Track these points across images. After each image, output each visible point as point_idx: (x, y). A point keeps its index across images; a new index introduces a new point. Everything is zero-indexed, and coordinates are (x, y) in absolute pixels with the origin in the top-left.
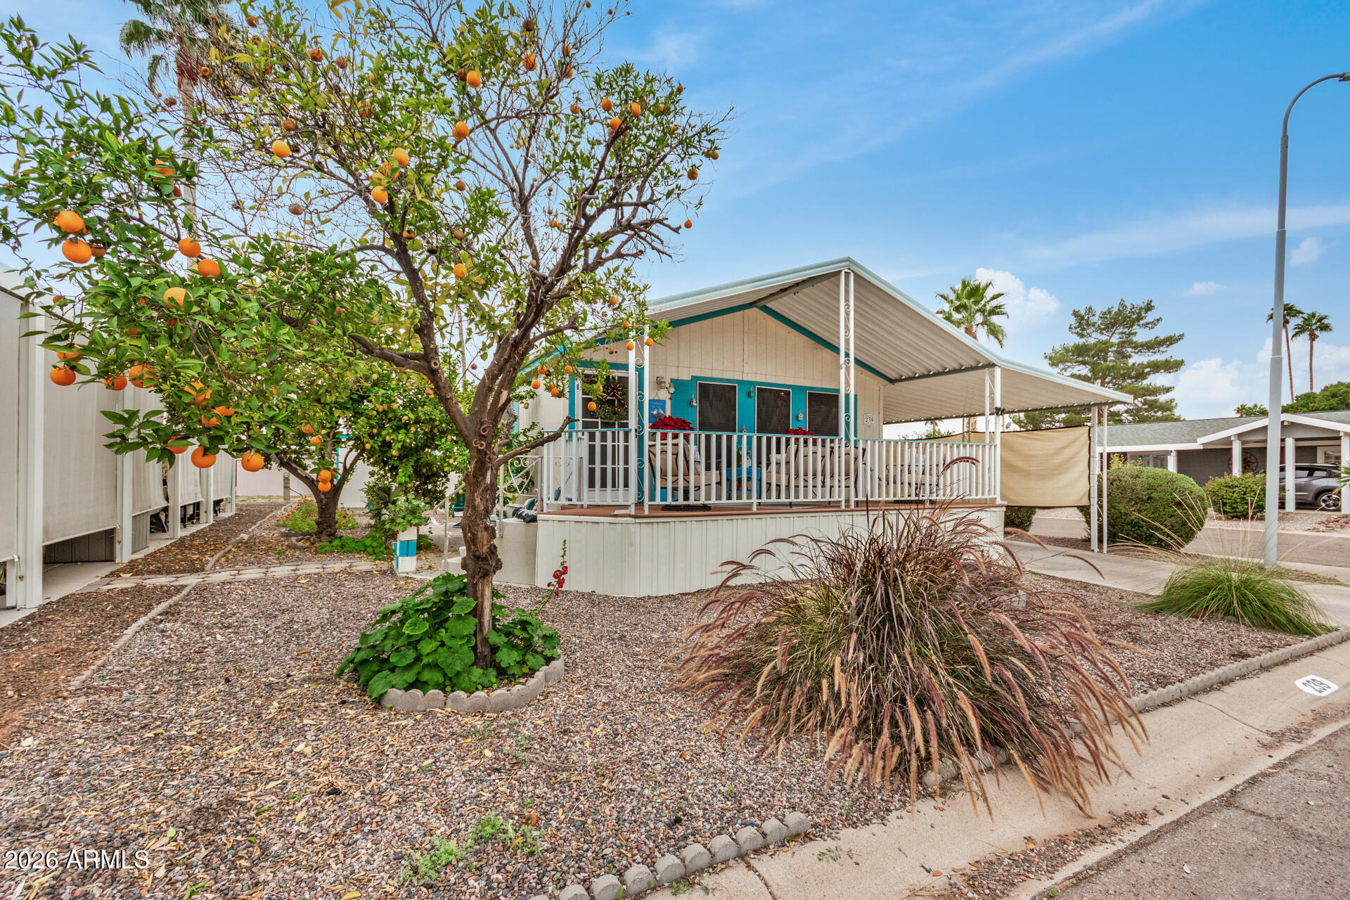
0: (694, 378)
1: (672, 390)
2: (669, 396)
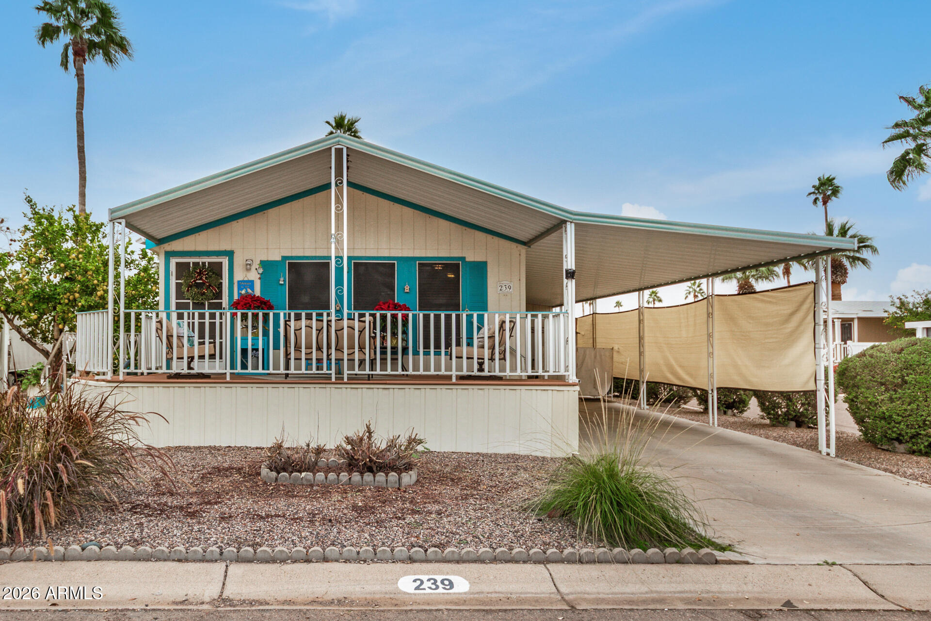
0: (285, 258)
1: (261, 271)
2: (259, 276)
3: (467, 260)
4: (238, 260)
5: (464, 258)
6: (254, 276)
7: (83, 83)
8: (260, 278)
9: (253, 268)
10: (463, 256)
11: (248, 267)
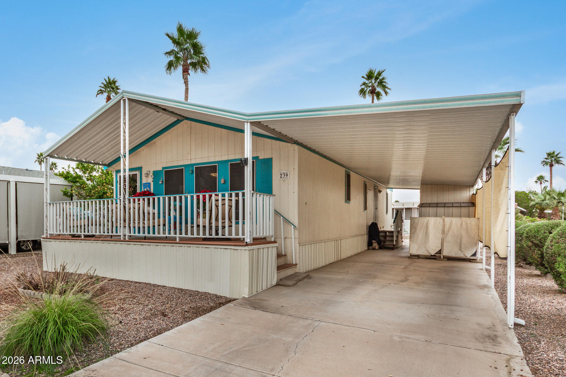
3: (260, 158)
4: (144, 172)
5: (258, 157)
6: (150, 180)
7: (188, 86)
8: (153, 181)
9: (150, 175)
10: (257, 156)
11: (147, 175)
